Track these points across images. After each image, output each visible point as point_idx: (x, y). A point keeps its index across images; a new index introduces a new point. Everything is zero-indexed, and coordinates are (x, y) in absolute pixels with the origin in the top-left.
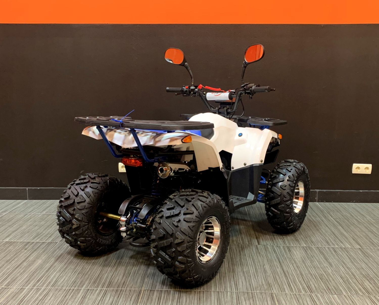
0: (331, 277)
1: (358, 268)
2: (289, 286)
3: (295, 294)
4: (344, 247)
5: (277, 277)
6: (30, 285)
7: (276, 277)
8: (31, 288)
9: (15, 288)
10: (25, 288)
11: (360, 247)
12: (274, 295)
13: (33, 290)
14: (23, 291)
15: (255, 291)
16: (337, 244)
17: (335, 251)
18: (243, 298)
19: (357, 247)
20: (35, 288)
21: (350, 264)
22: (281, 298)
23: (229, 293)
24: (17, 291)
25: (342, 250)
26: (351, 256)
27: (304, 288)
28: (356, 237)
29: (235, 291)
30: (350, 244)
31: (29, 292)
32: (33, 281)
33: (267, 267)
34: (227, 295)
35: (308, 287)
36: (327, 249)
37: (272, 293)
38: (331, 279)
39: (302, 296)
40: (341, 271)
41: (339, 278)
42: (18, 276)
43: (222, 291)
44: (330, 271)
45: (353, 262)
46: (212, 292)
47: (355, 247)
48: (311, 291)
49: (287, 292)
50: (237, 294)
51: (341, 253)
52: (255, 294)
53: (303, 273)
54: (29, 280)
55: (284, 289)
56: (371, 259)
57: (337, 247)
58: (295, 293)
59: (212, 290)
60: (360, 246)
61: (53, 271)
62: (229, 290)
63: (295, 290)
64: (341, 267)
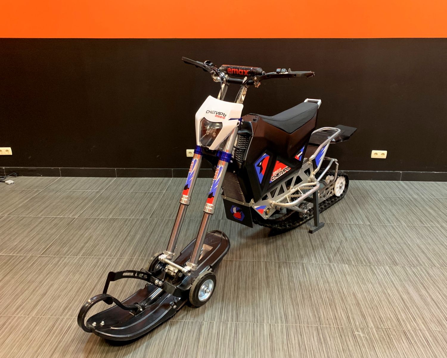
1: (366, 242)
2: (315, 257)
3: (319, 264)
4: (358, 223)
6: (136, 256)
7: (306, 250)
8: (137, 258)
9: (126, 258)
10: (134, 258)
11: (369, 224)
12: (304, 264)
13: (139, 259)
14: (132, 260)
15: (291, 262)
16: (353, 221)
17: (351, 227)
18: (283, 267)
19: (368, 224)
20: (140, 258)
21: (361, 238)
22: (309, 267)
23: (273, 262)
24: (129, 261)
26: (362, 231)
27: (325, 259)
28: (368, 214)
29: (277, 261)
30: (363, 220)
31: (137, 261)
32: (138, 253)
34: (272, 265)
35: (329, 258)
36: (345, 225)
37: (303, 263)
38: (345, 251)
39: (324, 266)
40: (353, 246)
41: (351, 251)
42: (126, 249)
43: (268, 261)
44: (345, 245)
45: (363, 237)
46: (262, 262)
47: (366, 224)
48: (330, 261)
49: (313, 262)
50: (279, 263)
51: (355, 229)
52: (291, 263)
53: (326, 247)
54: (135, 251)
55: (312, 260)
56: (376, 235)
57: (353, 223)
58: (319, 262)
59: (262, 260)
61: (150, 244)
62: (273, 261)
63: (319, 260)
64: (353, 241)
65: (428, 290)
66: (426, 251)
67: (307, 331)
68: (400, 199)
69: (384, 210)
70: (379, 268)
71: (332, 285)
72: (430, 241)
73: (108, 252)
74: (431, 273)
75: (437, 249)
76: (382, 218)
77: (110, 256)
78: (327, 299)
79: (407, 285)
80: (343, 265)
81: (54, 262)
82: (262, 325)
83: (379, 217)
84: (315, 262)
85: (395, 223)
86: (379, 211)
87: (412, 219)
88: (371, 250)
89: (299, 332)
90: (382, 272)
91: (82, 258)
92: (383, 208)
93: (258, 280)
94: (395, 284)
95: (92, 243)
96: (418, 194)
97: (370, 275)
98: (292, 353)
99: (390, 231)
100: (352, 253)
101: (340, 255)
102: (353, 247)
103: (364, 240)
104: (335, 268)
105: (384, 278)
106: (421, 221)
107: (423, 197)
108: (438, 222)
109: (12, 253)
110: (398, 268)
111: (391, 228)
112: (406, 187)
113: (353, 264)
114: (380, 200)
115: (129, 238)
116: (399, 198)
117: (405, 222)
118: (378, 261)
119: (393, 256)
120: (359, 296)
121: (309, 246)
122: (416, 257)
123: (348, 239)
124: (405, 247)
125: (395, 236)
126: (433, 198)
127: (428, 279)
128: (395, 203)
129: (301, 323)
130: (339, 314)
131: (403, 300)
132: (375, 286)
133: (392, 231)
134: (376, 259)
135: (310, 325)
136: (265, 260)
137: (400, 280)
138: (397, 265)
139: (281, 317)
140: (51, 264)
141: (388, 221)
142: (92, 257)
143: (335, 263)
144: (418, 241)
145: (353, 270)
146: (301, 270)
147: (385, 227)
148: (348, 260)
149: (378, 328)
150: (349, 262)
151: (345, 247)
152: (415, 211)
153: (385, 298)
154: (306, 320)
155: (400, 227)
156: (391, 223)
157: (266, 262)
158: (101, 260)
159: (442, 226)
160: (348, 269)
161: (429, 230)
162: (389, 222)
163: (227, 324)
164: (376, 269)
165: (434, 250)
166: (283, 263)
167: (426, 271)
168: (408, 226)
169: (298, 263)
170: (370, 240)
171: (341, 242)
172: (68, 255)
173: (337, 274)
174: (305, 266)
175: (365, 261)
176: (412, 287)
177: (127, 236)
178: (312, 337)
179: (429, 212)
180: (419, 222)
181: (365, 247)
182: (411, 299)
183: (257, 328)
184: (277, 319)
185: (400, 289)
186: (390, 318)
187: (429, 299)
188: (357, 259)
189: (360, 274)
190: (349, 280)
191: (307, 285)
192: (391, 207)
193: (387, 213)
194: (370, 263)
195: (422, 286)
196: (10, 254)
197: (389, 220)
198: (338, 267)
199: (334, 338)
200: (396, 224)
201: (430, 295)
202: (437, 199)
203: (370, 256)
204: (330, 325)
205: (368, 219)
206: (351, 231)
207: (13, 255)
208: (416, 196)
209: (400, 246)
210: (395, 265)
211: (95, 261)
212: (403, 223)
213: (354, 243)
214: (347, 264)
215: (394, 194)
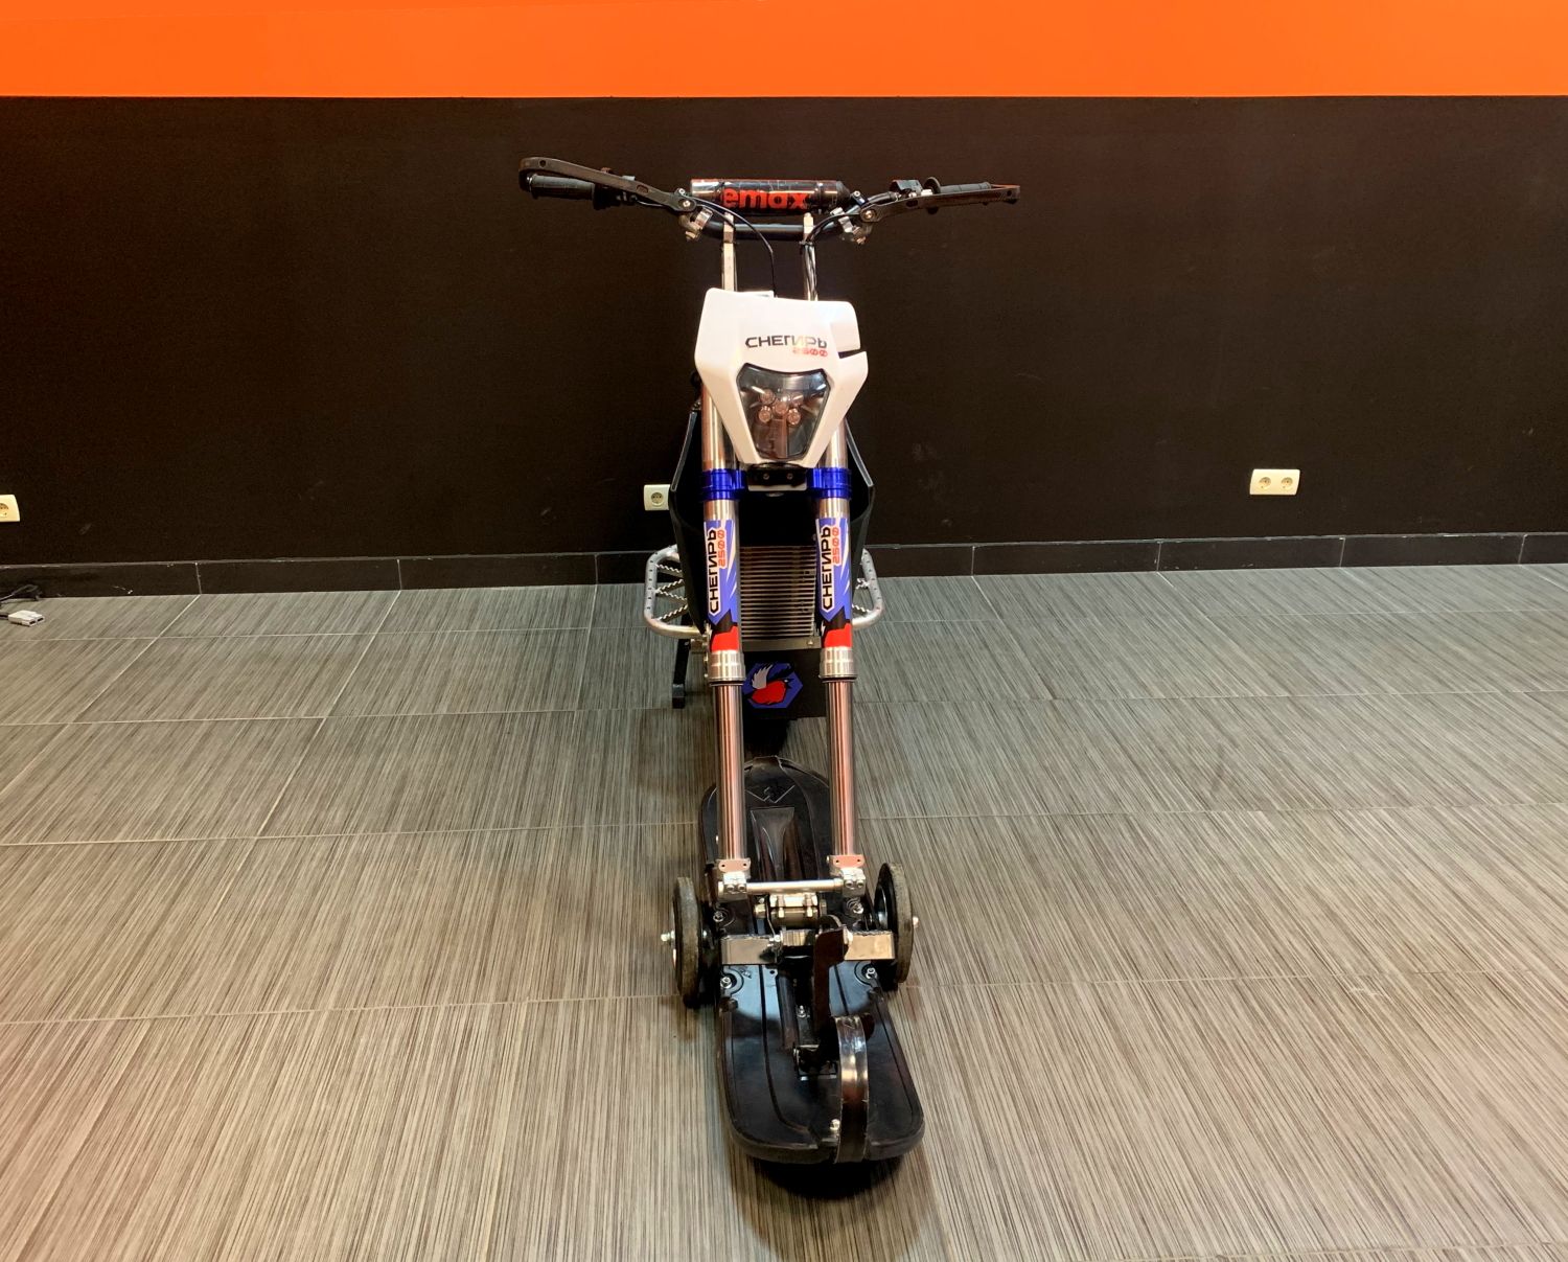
0: (1242, 772)
2: (1157, 795)
3: (1175, 814)
4: (1253, 696)
5: (1125, 778)
6: (586, 821)
7: (1120, 776)
8: (592, 827)
9: (555, 828)
10: (582, 827)
11: (1287, 694)
12: (1131, 818)
13: (602, 830)
14: (581, 834)
16: (1235, 688)
17: (1234, 707)
18: (1066, 827)
19: (1283, 696)
20: (602, 825)
21: (1276, 737)
22: (1149, 825)
23: (1031, 817)
24: (568, 836)
25: (1251, 703)
26: (1273, 717)
27: (1189, 799)
28: (1273, 666)
29: (1043, 814)
30: (1265, 686)
31: (597, 836)
32: (588, 810)
33: (1093, 753)
34: (1031, 824)
35: (1198, 796)
36: (1215, 703)
37: (1126, 816)
38: (1242, 776)
39: (1192, 818)
40: (1261, 759)
41: (1259, 773)
42: (544, 801)
44: (1234, 757)
45: (1280, 733)
46: (996, 818)
48: (1207, 806)
49: (1156, 810)
50: (1051, 819)
51: (1249, 712)
53: (1178, 765)
54: (576, 807)
55: (1149, 803)
56: (1320, 725)
57: (1237, 696)
58: (1172, 811)
60: (1290, 692)
61: (616, 785)
63: (1173, 805)
64: (1257, 746)
65: (1522, 868)
66: (1482, 763)
67: (1208, 993)
68: (1359, 621)
69: (1319, 653)
70: (1360, 818)
71: (1235, 869)
72: (1483, 734)
73: (489, 815)
74: (1513, 818)
75: (1512, 756)
76: (1322, 677)
77: (499, 823)
78: (1236, 907)
79: (1457, 859)
80: (1249, 813)
81: (318, 854)
82: (1066, 985)
83: (1311, 676)
84: (1162, 809)
85: (1364, 690)
86: (1304, 658)
87: (1412, 675)
88: (1317, 767)
89: (1187, 998)
90: (1372, 828)
91: (407, 836)
92: (1314, 649)
93: (1007, 868)
94: (1422, 857)
95: (421, 792)
96: (1406, 604)
97: (1340, 837)
98: (1187, 1054)
99: (1359, 713)
100: (1265, 779)
101: (1231, 786)
102: (1264, 763)
103: (1286, 741)
104: (1228, 823)
105: (1384, 840)
106: (1440, 681)
107: (1423, 610)
108: (1491, 680)
109: (159, 833)
110: (1415, 813)
111: (1356, 703)
112: (1361, 582)
113: (1278, 808)
114: (1297, 625)
115: (537, 771)
116: (1351, 616)
117: (1392, 683)
118: (1350, 798)
119: (1388, 781)
120: (1327, 892)
121: (1125, 767)
122: (1457, 782)
123: (1239, 742)
124: (1415, 755)
125: (1379, 726)
126: (1458, 614)
127: (1509, 836)
128: (1345, 633)
129: (1182, 976)
130: (1287, 944)
131: (1458, 897)
132: (1364, 863)
133: (1365, 714)
134: (1345, 794)
135: (1212, 979)
136: (1006, 814)
137: (1432, 844)
138: (1411, 805)
139: (1116, 963)
140: (309, 857)
141: (1341, 683)
142: (441, 831)
143: (1223, 809)
144: (1450, 737)
145: (1283, 825)
146: (1127, 835)
147: (1338, 702)
148: (1258, 799)
149: (1411, 973)
150: (1262, 803)
151: (1239, 764)
152: (1412, 651)
153: (1403, 895)
154: (1193, 966)
155: (1382, 700)
156: (1351, 691)
157: (1009, 817)
158: (474, 838)
159: (1506, 692)
160: (1269, 824)
161: (1471, 704)
162: (1346, 687)
163: (962, 993)
164: (1350, 819)
165: (1505, 759)
166: (1064, 816)
167: (1500, 816)
168: (1407, 697)
169: (1111, 815)
170: (1306, 741)
171: (1221, 751)
172: (355, 830)
173: (1241, 838)
174: (1134, 822)
175: (1309, 798)
176: (1473, 861)
177: (529, 764)
178: (1227, 1007)
179: (1456, 654)
180: (1436, 684)
181: (1298, 759)
182: (1481, 893)
183: (1057, 997)
184: (1105, 967)
185: (1439, 867)
186: (1435, 944)
187: (1531, 891)
188: (1284, 795)
189: (1311, 837)
190: (1282, 853)
191: (1160, 873)
192: (1337, 645)
193: (1331, 661)
194: (1326, 802)
195: (1498, 856)
196: (152, 835)
197: (1343, 680)
198: (1236, 820)
199: (1294, 1007)
200: (1367, 693)
201: (1532, 881)
202: (1468, 615)
203: (1322, 785)
204: (1268, 973)
205: (1278, 681)
206: (1237, 717)
207: (164, 840)
208: (1402, 611)
209: (1402, 752)
210: (1403, 805)
211: (457, 843)
212: (1392, 690)
213: (1262, 751)
214: (1260, 809)
215: (1332, 606)
